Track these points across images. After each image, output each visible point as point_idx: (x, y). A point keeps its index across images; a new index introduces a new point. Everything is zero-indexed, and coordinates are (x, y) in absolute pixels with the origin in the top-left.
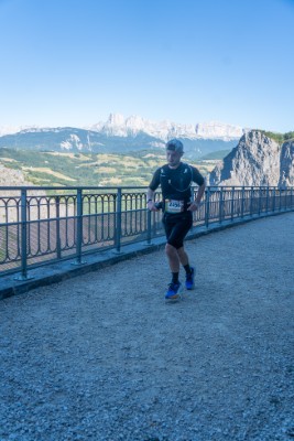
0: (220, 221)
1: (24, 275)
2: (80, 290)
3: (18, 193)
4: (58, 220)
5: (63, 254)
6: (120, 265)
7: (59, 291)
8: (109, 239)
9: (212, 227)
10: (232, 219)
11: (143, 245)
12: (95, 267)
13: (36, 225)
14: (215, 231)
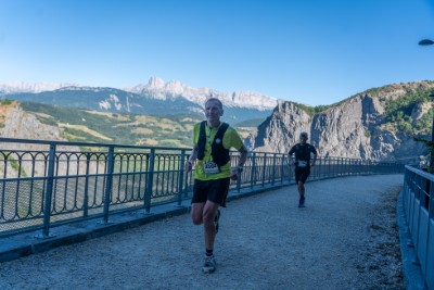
0: (252, 186)
1: (46, 233)
2: (103, 251)
3: (48, 147)
4: (87, 176)
5: (90, 212)
6: (148, 226)
7: (81, 252)
8: (139, 199)
9: (243, 191)
10: (263, 185)
11: (173, 207)
12: (122, 228)
13: (63, 181)
14: (247, 195)
